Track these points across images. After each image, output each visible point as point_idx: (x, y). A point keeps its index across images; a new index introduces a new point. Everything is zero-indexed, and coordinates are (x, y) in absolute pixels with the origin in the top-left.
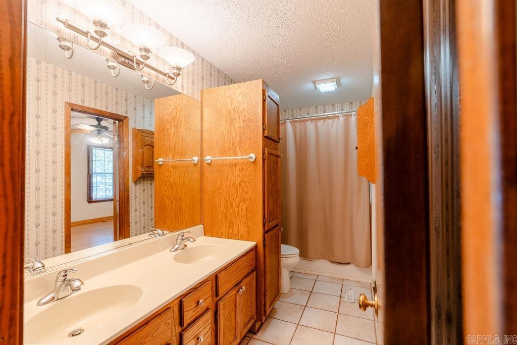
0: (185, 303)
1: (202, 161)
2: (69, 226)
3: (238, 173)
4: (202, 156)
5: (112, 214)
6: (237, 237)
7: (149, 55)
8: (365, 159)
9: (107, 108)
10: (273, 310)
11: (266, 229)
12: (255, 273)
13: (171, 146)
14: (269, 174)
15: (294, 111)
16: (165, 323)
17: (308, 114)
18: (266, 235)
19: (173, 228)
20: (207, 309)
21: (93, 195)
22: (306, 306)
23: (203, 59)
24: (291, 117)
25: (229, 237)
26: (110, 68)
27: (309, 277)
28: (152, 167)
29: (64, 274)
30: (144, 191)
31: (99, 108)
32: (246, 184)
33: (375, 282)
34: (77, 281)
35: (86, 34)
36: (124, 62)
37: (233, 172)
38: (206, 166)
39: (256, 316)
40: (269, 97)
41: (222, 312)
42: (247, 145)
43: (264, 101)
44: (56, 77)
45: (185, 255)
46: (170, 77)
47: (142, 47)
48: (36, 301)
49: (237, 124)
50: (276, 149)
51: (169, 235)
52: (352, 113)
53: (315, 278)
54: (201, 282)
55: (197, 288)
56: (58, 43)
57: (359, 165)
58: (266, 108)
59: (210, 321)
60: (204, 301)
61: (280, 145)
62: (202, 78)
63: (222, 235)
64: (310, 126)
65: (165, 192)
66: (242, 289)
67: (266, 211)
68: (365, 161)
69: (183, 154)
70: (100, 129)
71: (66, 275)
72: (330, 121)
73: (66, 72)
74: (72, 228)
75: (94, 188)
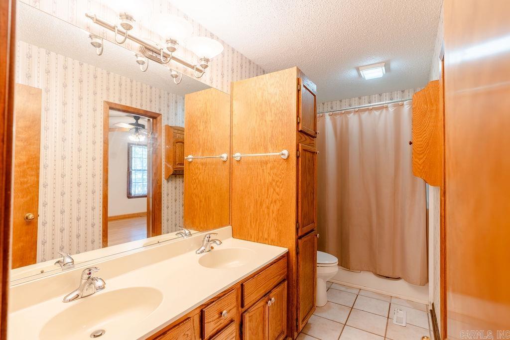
0: (206, 314)
1: (231, 158)
2: (106, 219)
3: (268, 171)
4: (231, 152)
5: (146, 210)
6: (267, 242)
7: (176, 46)
8: (421, 156)
9: (142, 106)
10: (307, 326)
11: (299, 235)
12: (286, 282)
13: (201, 143)
14: (303, 173)
15: (334, 103)
16: (184, 334)
17: (350, 105)
18: (300, 241)
19: (201, 228)
20: (232, 321)
21: (132, 191)
22: (345, 325)
23: (233, 50)
24: (329, 109)
25: (257, 240)
26: (139, 64)
27: (349, 290)
28: (183, 164)
29: (88, 272)
30: (176, 188)
31: (134, 106)
32: (278, 183)
33: (433, 305)
34: (99, 281)
35: (113, 28)
36: (152, 56)
37: (263, 170)
38: (235, 163)
39: (287, 330)
40: (304, 86)
41: (248, 324)
42: (279, 141)
43: (299, 91)
44: (97, 77)
45: (211, 258)
46: (198, 70)
47: (169, 39)
48: (63, 297)
49: (269, 118)
50: (312, 145)
51: (197, 235)
52: (405, 103)
53: (356, 292)
54: (225, 291)
55: (220, 297)
56: (90, 40)
57: (414, 164)
58: (301, 99)
59: (234, 335)
60: (228, 312)
61: (317, 141)
62: (233, 70)
63: (251, 238)
64: (353, 119)
65: (194, 190)
66: (271, 300)
67: (300, 214)
68: (422, 158)
69: (212, 151)
70: (138, 127)
71: (90, 273)
72: (377, 113)
73: (105, 72)
74: (109, 223)
75: (133, 184)
